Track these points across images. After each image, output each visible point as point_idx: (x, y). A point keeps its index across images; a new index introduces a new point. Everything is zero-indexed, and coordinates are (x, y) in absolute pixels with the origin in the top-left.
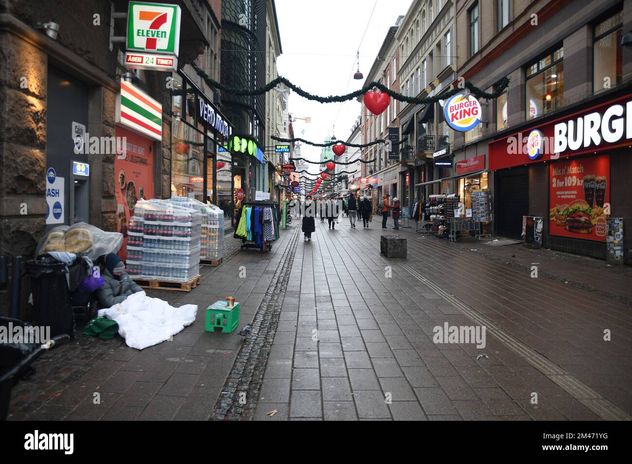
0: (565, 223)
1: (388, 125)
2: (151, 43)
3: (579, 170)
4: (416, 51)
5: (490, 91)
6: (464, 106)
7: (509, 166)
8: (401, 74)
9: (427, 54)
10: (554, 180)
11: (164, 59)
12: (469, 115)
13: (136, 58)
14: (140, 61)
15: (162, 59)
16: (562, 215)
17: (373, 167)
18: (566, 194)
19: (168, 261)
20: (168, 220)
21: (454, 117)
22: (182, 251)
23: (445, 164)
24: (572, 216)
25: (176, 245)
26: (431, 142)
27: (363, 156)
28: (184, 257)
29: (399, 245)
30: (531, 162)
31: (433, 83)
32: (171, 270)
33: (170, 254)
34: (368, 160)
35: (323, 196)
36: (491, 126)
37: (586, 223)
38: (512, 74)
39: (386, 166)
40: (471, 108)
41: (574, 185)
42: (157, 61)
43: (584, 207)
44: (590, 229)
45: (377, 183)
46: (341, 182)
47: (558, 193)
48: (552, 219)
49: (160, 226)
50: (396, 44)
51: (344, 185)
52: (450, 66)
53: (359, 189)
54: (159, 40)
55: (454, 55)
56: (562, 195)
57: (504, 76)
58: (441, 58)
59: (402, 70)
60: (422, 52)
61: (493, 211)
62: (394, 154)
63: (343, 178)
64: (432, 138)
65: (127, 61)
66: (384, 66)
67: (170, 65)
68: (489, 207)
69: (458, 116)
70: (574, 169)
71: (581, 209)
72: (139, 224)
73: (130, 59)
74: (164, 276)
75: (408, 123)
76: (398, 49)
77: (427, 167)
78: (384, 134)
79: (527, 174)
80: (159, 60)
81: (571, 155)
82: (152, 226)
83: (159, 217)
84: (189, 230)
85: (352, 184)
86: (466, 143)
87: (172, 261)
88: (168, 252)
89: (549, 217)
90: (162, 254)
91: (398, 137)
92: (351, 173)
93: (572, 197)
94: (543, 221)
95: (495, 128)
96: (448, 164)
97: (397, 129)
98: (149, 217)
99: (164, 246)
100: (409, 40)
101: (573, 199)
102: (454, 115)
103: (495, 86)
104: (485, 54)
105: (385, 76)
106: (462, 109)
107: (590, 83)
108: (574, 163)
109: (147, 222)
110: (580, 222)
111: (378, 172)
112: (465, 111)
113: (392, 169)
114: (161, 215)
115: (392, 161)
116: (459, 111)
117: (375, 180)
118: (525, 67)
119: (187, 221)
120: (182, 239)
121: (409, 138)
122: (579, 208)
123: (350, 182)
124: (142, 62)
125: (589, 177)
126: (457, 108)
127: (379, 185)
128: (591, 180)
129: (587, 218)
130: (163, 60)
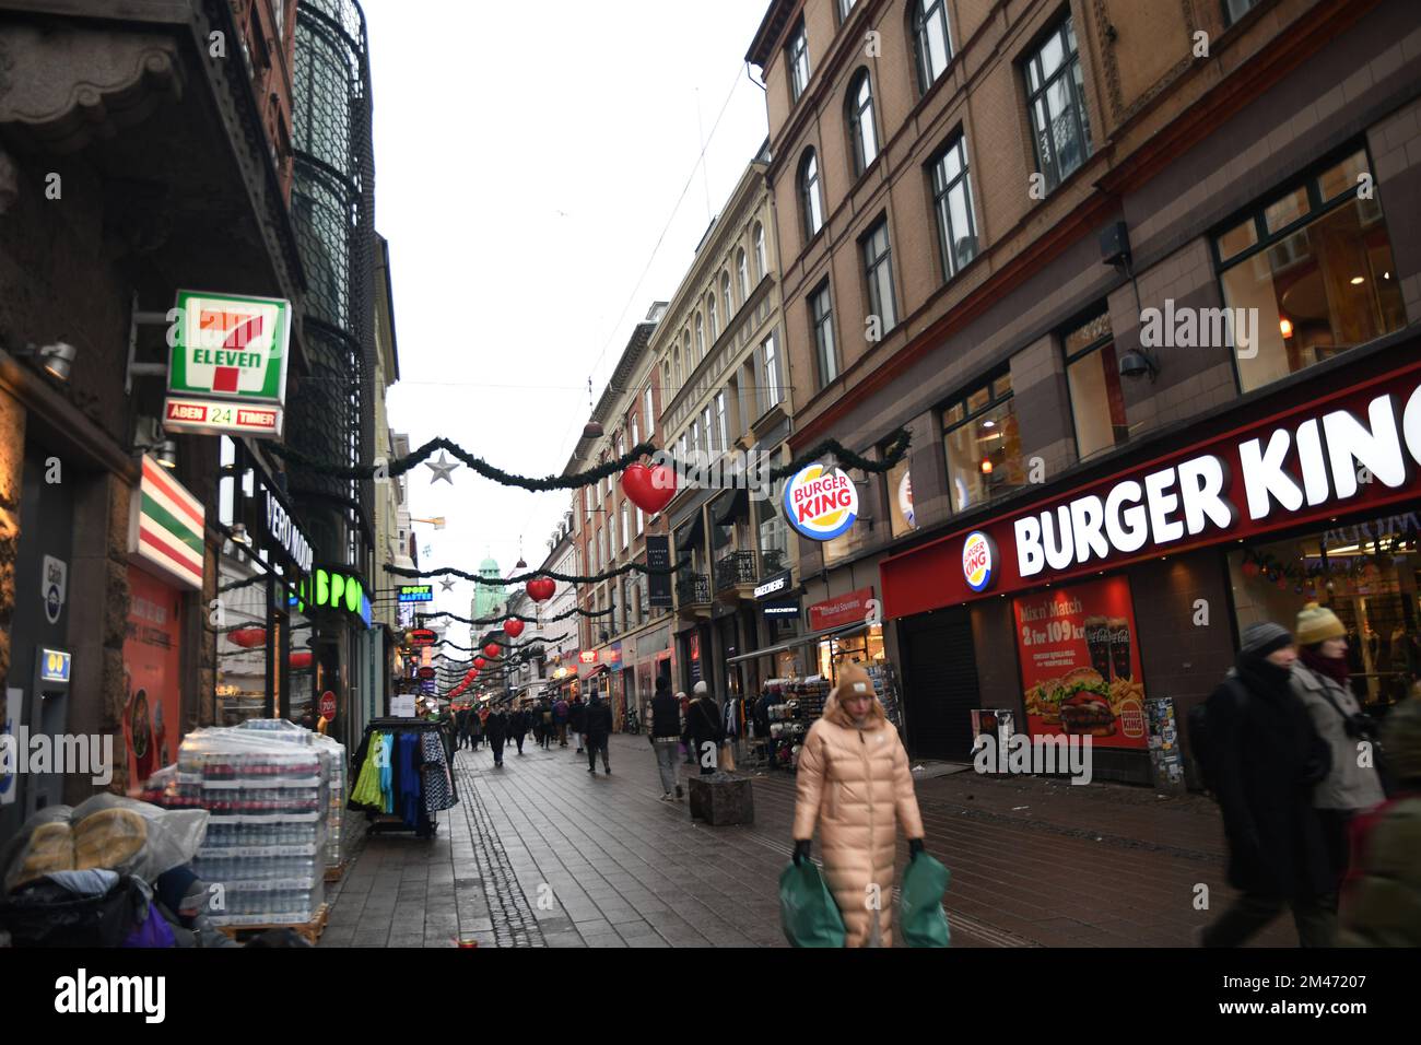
0: (1060, 717)
1: (641, 529)
2: (226, 378)
3: (1073, 608)
4: (698, 374)
5: (872, 456)
6: (822, 488)
7: (928, 608)
8: (666, 423)
9: (723, 382)
10: (1026, 631)
11: (255, 412)
12: (834, 506)
13: (191, 409)
14: (200, 417)
15: (250, 412)
16: (1052, 701)
17: (607, 626)
18: (1054, 660)
19: (261, 874)
20: (263, 775)
21: (804, 510)
22: (297, 847)
23: (785, 610)
24: (1072, 701)
25: (282, 833)
26: (746, 565)
27: (582, 600)
28: (301, 862)
29: (737, 796)
30: (974, 598)
31: (742, 440)
32: (268, 898)
33: (268, 858)
34: (595, 610)
35: (482, 699)
36: (880, 526)
37: (1102, 713)
38: (913, 423)
39: (640, 622)
40: (837, 491)
41: (1067, 638)
42: (239, 417)
43: (1093, 682)
44: (1112, 726)
45: (619, 659)
46: (528, 663)
47: (1037, 656)
48: (1031, 711)
49: (242, 791)
50: (650, 360)
51: (534, 670)
52: (780, 406)
53: (575, 677)
54: (245, 372)
55: (786, 383)
56: (1045, 660)
57: (897, 426)
58: (758, 389)
59: (668, 415)
60: (712, 376)
61: (902, 705)
62: (661, 595)
63: (534, 654)
64: (749, 557)
65: (169, 417)
66: (623, 405)
67: (269, 425)
68: (892, 696)
69: (812, 509)
70: (1063, 607)
71: (1088, 687)
72: (189, 790)
73: (175, 412)
74: (251, 913)
75: (690, 526)
76: (656, 369)
77: (740, 621)
78: (631, 550)
79: (969, 622)
80: (243, 414)
81: (1056, 578)
82: (223, 791)
83: (242, 770)
84: (315, 795)
85: (557, 665)
86: (826, 564)
87: (270, 874)
88: (262, 851)
89: (1024, 708)
90: (248, 859)
91: (666, 557)
92: (555, 640)
93: (1066, 662)
94: (1014, 716)
95: (887, 530)
96: (791, 610)
97: (665, 539)
98: (217, 770)
99: (253, 839)
100: (682, 351)
101: (1070, 667)
102: (804, 507)
103: (881, 446)
104: (852, 382)
105: (627, 425)
106: (819, 494)
107: (1071, 441)
108: (1061, 595)
109: (210, 785)
110: (1089, 712)
111: (621, 636)
112: (825, 498)
113: (656, 628)
114: (246, 765)
115: (655, 610)
116: (813, 498)
117: (613, 654)
118: (940, 408)
119: (310, 775)
120: (297, 818)
121: (694, 559)
122: (1083, 684)
123: (552, 662)
124: (204, 419)
125: (1095, 620)
126: (808, 493)
127: (626, 663)
128: (1101, 626)
129: (1102, 704)
130: (253, 414)
